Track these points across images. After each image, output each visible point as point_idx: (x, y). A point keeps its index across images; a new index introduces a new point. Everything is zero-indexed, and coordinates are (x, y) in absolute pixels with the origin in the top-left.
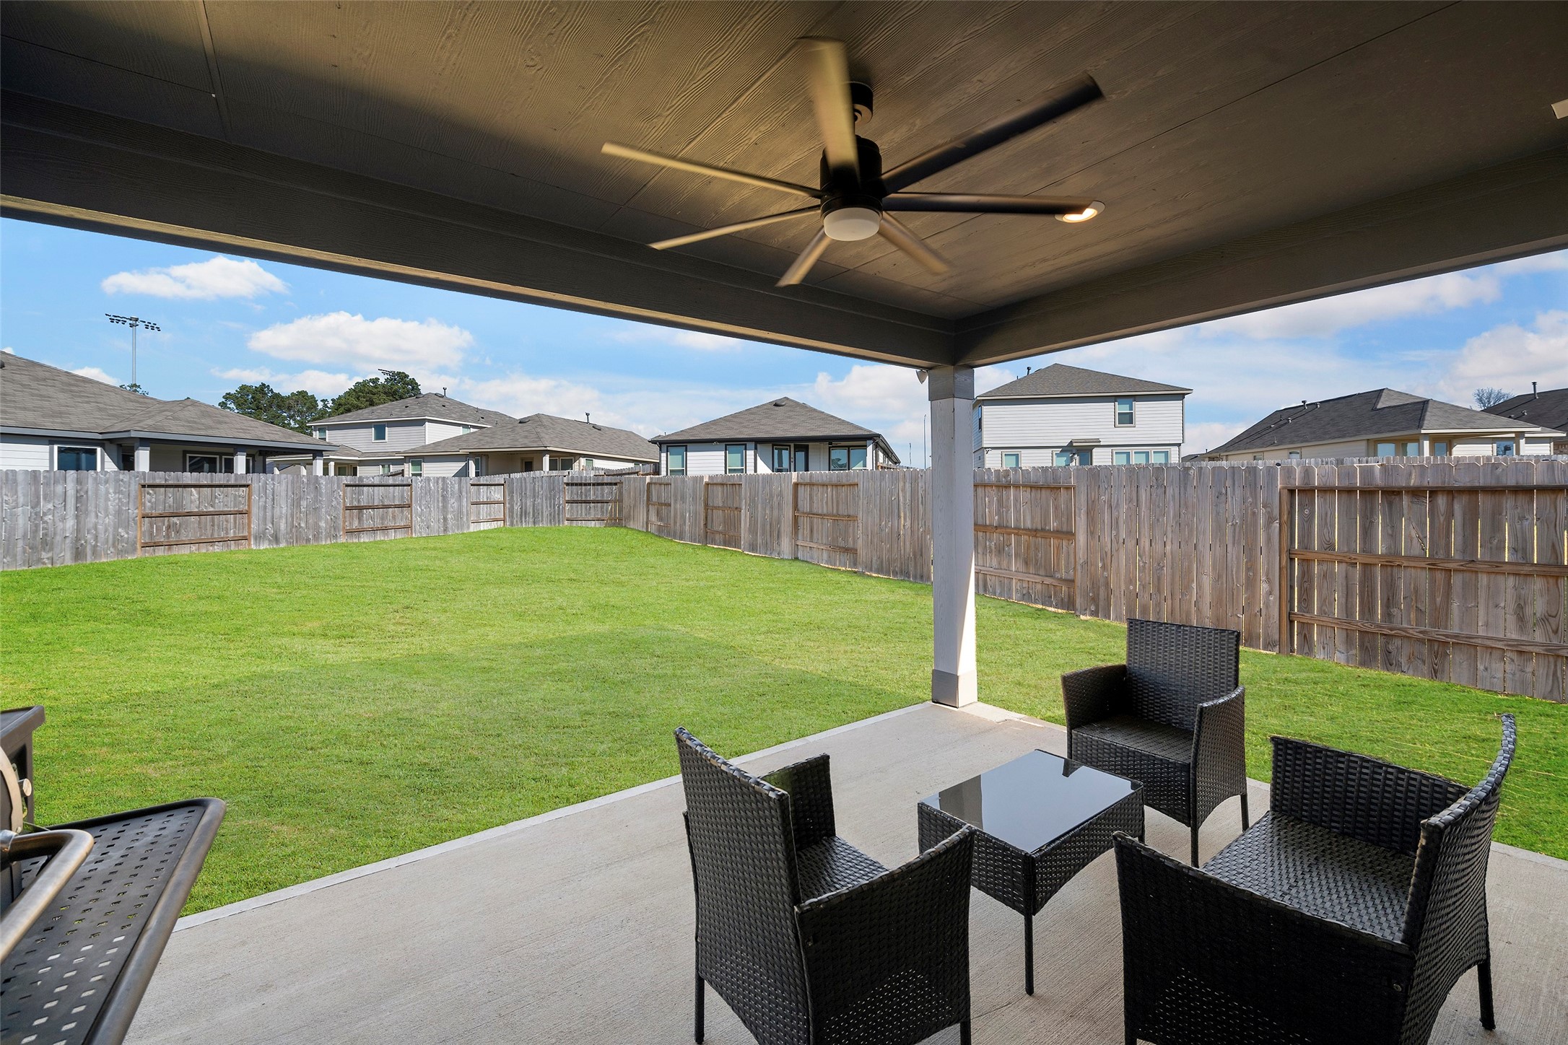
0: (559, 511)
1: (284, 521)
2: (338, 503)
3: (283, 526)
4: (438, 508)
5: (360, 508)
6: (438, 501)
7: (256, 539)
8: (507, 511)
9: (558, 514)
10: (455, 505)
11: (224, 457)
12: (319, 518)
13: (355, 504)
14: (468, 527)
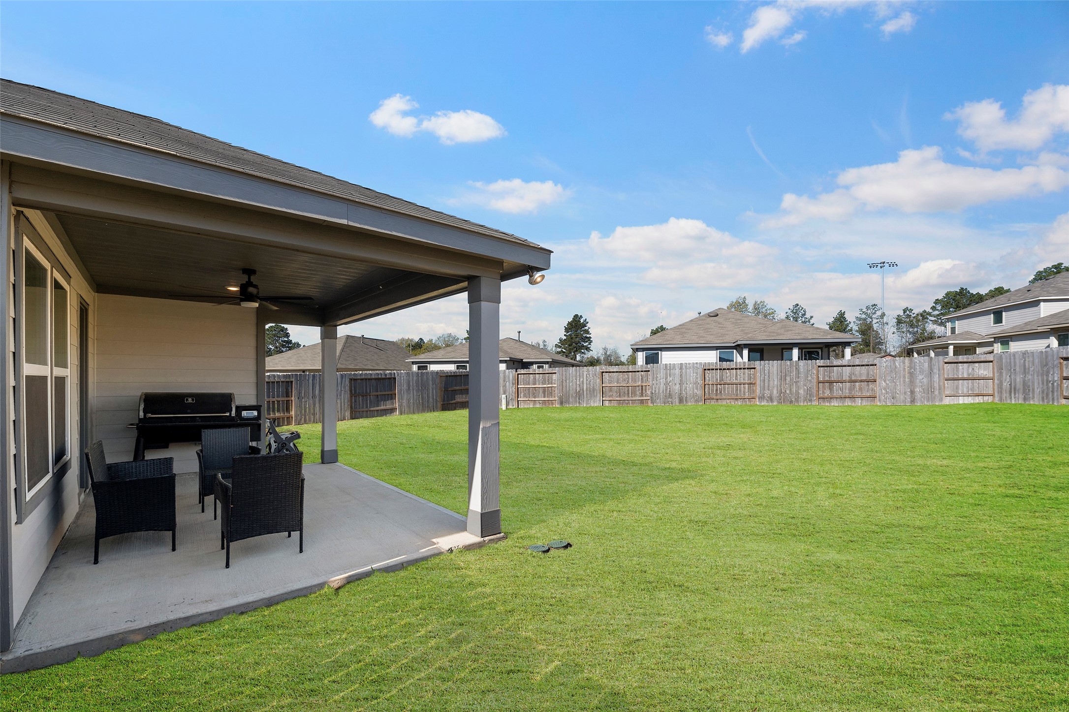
0: (1053, 388)
1: (776, 389)
2: (813, 378)
3: (775, 392)
4: (904, 382)
5: (831, 382)
6: (904, 377)
7: (759, 399)
8: (996, 387)
9: (1053, 392)
10: (925, 380)
11: (804, 350)
12: (798, 388)
13: (827, 379)
14: (941, 400)
